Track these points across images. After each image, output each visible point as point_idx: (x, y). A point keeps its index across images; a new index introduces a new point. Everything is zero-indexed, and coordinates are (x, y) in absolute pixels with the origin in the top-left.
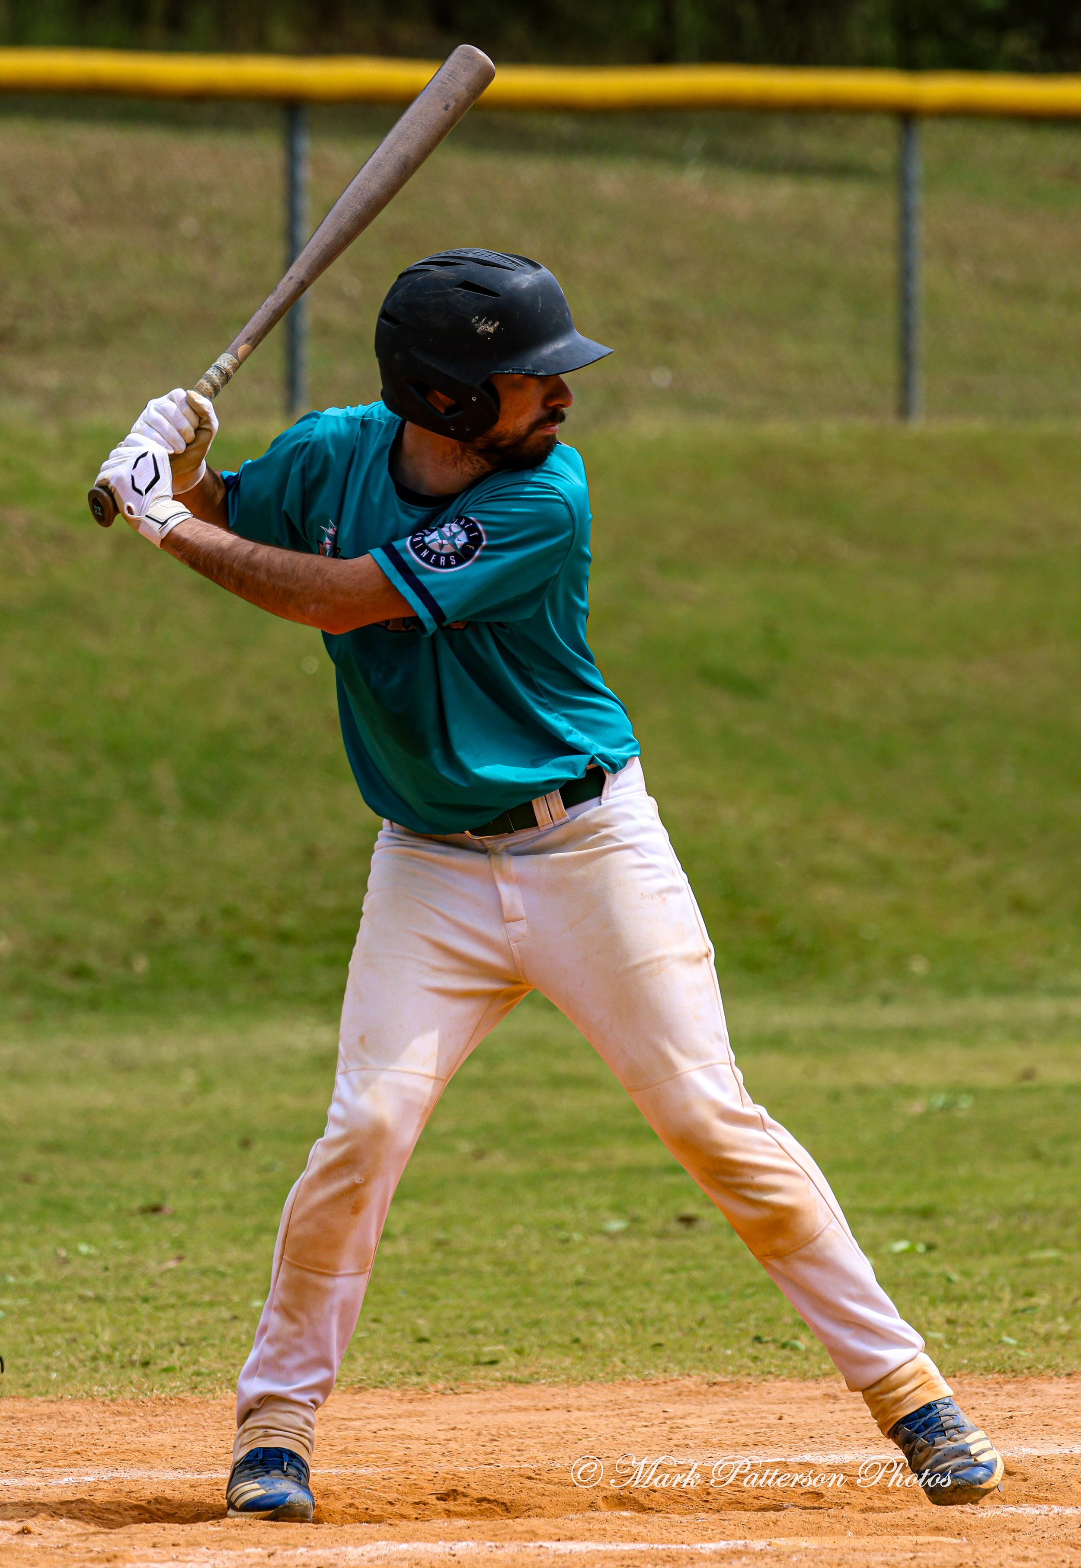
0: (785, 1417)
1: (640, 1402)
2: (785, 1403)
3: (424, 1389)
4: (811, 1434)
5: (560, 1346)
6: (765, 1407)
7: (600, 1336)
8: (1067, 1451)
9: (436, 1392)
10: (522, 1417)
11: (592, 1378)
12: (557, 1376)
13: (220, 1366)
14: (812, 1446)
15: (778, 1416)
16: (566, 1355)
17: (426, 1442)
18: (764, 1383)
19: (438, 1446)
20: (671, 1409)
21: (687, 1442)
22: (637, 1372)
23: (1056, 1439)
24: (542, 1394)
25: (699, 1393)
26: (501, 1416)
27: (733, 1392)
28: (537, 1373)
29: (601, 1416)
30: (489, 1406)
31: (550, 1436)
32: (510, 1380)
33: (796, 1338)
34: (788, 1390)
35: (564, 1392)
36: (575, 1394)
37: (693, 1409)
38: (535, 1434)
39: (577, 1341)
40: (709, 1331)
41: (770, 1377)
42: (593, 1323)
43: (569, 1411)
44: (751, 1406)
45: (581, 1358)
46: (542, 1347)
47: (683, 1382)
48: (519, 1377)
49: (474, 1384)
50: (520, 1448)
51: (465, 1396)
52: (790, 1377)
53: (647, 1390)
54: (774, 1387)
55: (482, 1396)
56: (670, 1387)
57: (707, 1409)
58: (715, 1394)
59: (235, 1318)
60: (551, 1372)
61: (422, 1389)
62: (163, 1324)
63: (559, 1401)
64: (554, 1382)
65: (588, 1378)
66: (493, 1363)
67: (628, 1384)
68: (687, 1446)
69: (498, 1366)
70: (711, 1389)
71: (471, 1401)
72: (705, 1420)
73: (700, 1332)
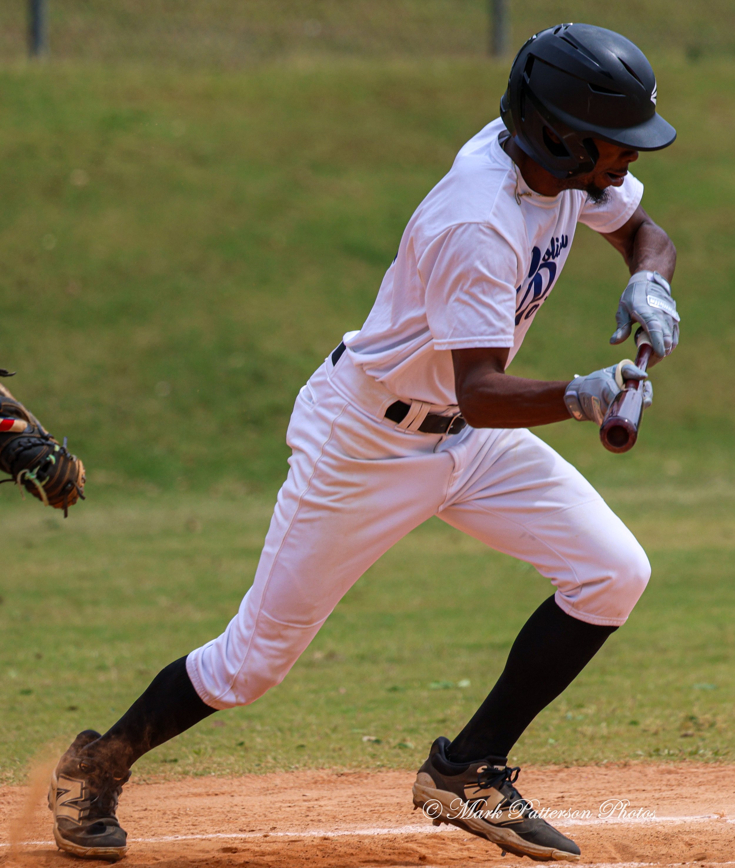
1: (286, 789)
2: (394, 788)
5: (228, 748)
7: (259, 740)
10: (197, 801)
11: (250, 771)
12: (225, 770)
14: (413, 820)
16: (233, 755)
17: (125, 820)
18: (379, 773)
19: (134, 823)
20: (309, 794)
21: (320, 818)
22: (285, 767)
24: (213, 784)
25: (330, 781)
26: (182, 800)
27: (356, 780)
28: (209, 768)
29: (257, 799)
30: (173, 793)
31: (218, 815)
32: (189, 773)
33: (404, 740)
34: (396, 778)
35: (229, 782)
36: (238, 783)
37: (325, 793)
38: (206, 813)
39: (241, 744)
40: (340, 736)
41: (384, 769)
42: (254, 731)
43: (232, 796)
44: (369, 790)
45: (243, 757)
46: (214, 749)
47: (319, 773)
48: (196, 771)
49: (162, 777)
50: (194, 824)
51: (154, 785)
52: (399, 769)
53: (291, 780)
54: (386, 776)
55: (168, 785)
56: (309, 778)
57: (336, 793)
58: (342, 782)
60: (220, 767)
63: (226, 788)
64: (222, 775)
65: (247, 771)
66: (175, 761)
67: (278, 775)
68: (319, 821)
69: (180, 763)
70: (339, 778)
71: (159, 789)
72: (335, 802)
73: (334, 736)
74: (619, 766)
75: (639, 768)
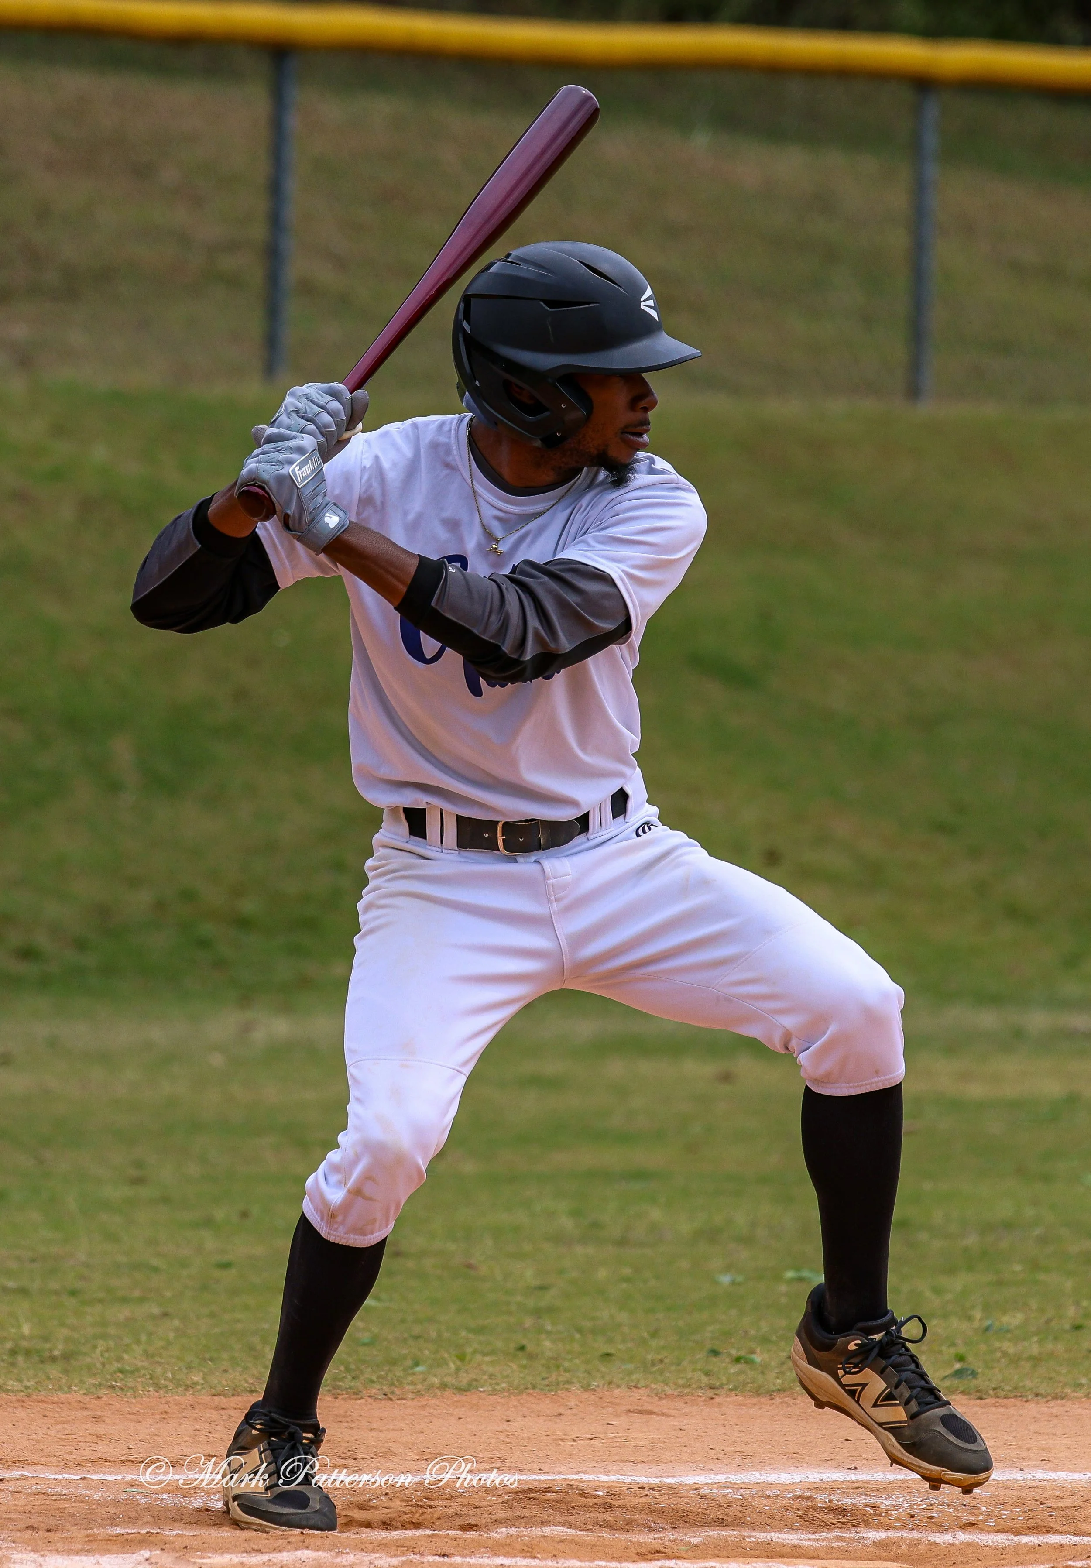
7: (548, 1344)
9: (370, 1396)
11: (534, 1387)
12: (497, 1384)
13: (146, 1364)
18: (714, 1397)
20: (616, 1422)
21: (632, 1456)
22: (582, 1383)
24: (481, 1402)
27: (683, 1405)
30: (424, 1413)
32: (448, 1386)
33: (752, 1352)
34: (739, 1405)
35: (503, 1401)
39: (522, 1348)
40: (662, 1343)
42: (540, 1330)
45: (525, 1367)
59: (166, 1315)
60: (492, 1379)
62: (89, 1319)
71: (406, 1408)
73: (654, 1343)
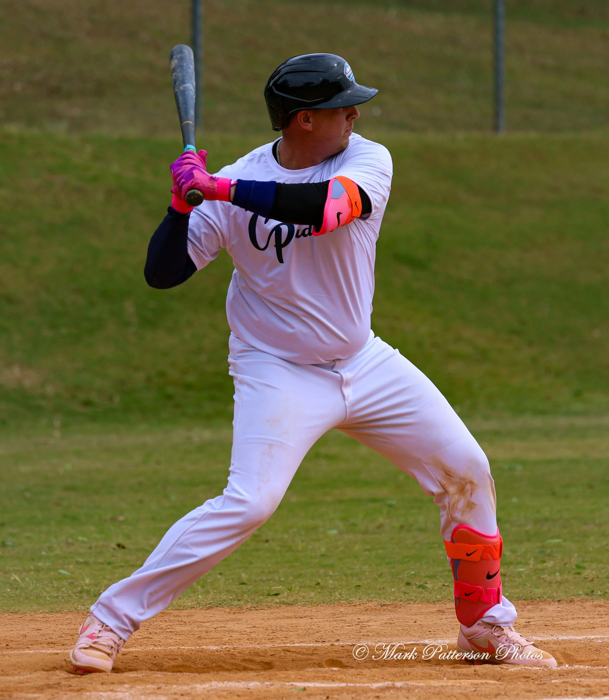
0: (418, 621)
1: (347, 614)
2: (418, 615)
3: (241, 608)
4: (430, 630)
5: (310, 586)
6: (409, 617)
7: (330, 582)
8: (555, 638)
9: (247, 609)
10: (289, 621)
11: (324, 603)
12: (307, 601)
14: (430, 636)
15: (414, 621)
16: (313, 591)
17: (240, 633)
18: (408, 605)
19: (246, 635)
22: (346, 600)
23: (551, 632)
25: (376, 610)
26: (278, 621)
27: (393, 609)
28: (296, 600)
29: (327, 621)
30: (272, 616)
31: (301, 631)
32: (283, 603)
33: (426, 583)
34: (420, 608)
35: (310, 609)
36: (316, 610)
37: (373, 617)
38: (294, 630)
39: (318, 584)
40: (384, 580)
41: (411, 602)
42: (327, 575)
43: (312, 619)
44: (401, 616)
45: (319, 593)
46: (301, 587)
47: (369, 604)
48: (288, 601)
49: (266, 605)
50: (286, 636)
51: (260, 611)
52: (421, 602)
53: (350, 608)
54: (413, 607)
55: (268, 611)
56: (362, 607)
57: (380, 617)
58: (384, 610)
60: (304, 599)
61: (239, 607)
62: (117, 575)
63: (308, 613)
64: (305, 604)
65: (321, 602)
66: (276, 595)
67: (342, 605)
68: (368, 635)
69: (278, 596)
70: (382, 608)
71: (264, 613)
72: (378, 623)
73: (380, 580)
74: (567, 602)
75: (579, 603)
